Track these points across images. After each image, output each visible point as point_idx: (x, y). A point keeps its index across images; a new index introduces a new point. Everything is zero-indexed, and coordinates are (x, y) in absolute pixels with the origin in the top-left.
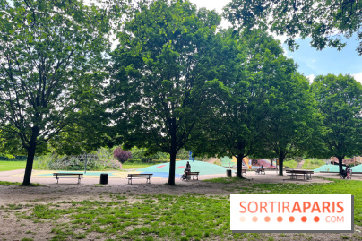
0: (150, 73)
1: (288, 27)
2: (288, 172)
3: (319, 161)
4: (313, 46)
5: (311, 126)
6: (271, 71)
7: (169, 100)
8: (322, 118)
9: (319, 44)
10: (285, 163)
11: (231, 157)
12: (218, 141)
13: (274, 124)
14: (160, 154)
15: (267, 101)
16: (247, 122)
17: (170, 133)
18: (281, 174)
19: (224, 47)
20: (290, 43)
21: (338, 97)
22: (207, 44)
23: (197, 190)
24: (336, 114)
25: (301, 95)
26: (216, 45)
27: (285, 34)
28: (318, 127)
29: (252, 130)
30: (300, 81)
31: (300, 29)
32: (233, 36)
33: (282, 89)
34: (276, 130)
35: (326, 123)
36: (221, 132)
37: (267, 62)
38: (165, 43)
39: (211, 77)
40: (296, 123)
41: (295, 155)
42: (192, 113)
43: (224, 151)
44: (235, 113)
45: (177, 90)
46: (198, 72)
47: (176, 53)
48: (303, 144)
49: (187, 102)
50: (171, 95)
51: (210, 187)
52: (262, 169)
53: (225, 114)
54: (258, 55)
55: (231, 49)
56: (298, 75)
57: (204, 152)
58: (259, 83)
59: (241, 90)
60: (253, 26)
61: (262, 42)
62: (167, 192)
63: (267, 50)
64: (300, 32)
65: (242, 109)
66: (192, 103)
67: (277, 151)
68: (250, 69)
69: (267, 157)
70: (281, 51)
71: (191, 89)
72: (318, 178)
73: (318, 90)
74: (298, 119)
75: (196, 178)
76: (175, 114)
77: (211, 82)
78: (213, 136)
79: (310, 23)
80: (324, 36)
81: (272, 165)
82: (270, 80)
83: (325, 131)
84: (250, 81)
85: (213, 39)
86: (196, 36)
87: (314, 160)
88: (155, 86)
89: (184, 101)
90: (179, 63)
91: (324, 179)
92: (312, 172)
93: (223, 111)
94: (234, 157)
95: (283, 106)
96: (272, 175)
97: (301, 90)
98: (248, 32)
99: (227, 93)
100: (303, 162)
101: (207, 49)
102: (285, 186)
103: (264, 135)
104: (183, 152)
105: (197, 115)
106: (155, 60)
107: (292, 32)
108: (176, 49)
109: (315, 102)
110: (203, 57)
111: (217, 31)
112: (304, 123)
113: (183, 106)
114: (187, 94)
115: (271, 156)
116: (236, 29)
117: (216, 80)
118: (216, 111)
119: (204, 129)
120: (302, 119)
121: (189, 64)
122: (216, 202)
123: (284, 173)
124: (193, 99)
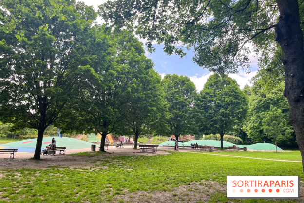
0: (24, 51)
1: (149, 33)
2: (141, 146)
3: (163, 138)
4: (165, 51)
5: (159, 111)
6: (135, 66)
7: (41, 79)
8: (168, 106)
9: (169, 50)
10: (139, 139)
11: (96, 134)
12: (86, 120)
13: (133, 108)
14: (28, 130)
15: (130, 89)
16: (112, 105)
17: (39, 110)
18: (136, 148)
19: (98, 39)
20: (149, 46)
21: (179, 91)
22: (83, 34)
23: (62, 163)
24: (177, 104)
25: (154, 87)
26: (91, 37)
27: (146, 38)
28: (165, 112)
29: (116, 112)
30: (155, 76)
31: (157, 37)
32: (105, 32)
33: (141, 81)
34: (134, 113)
35: (170, 110)
36: (89, 112)
37: (132, 58)
38: (42, 25)
39: (84, 64)
40: (149, 108)
41: (147, 133)
42: (63, 93)
43: (91, 129)
44: (103, 97)
45: (50, 71)
46: (73, 57)
47: (52, 36)
48: (153, 125)
49: (59, 83)
50: (44, 75)
51: (75, 160)
52: (121, 144)
53: (94, 97)
54: (125, 51)
55: (104, 43)
56: (154, 72)
57: (72, 129)
58: (124, 74)
59: (109, 78)
60: (122, 26)
61: (129, 41)
62: (32, 166)
63: (133, 49)
64: (157, 39)
65: (109, 94)
66: (65, 84)
67: (134, 129)
68: (118, 62)
69: (126, 134)
70: (143, 52)
71: (65, 72)
72: (162, 150)
73: (166, 85)
74: (151, 106)
75: (62, 152)
76: (47, 93)
77: (84, 68)
78: (82, 115)
79: (164, 33)
80: (173, 45)
81: (129, 140)
82: (133, 73)
83: (169, 115)
84: (117, 71)
85: (89, 31)
86: (73, 25)
87: (160, 137)
88: (28, 65)
89: (57, 82)
90: (54, 47)
91: (165, 151)
92: (157, 146)
93: (92, 94)
94: (99, 134)
95: (141, 95)
96: (129, 149)
97: (155, 83)
98: (118, 30)
99: (97, 79)
100: (152, 139)
101: (83, 39)
102: (137, 158)
103: (125, 117)
104: (52, 129)
105: (69, 95)
106: (30, 39)
107: (151, 38)
108: (53, 34)
109: (164, 93)
110: (78, 45)
111: (93, 25)
112: (155, 109)
113: (56, 86)
114: (60, 76)
115: (128, 134)
116: (108, 26)
117: (88, 66)
118: (87, 93)
119: (74, 108)
120: (154, 106)
121: (64, 50)
122: (79, 173)
123: (138, 147)
124: (66, 81)
